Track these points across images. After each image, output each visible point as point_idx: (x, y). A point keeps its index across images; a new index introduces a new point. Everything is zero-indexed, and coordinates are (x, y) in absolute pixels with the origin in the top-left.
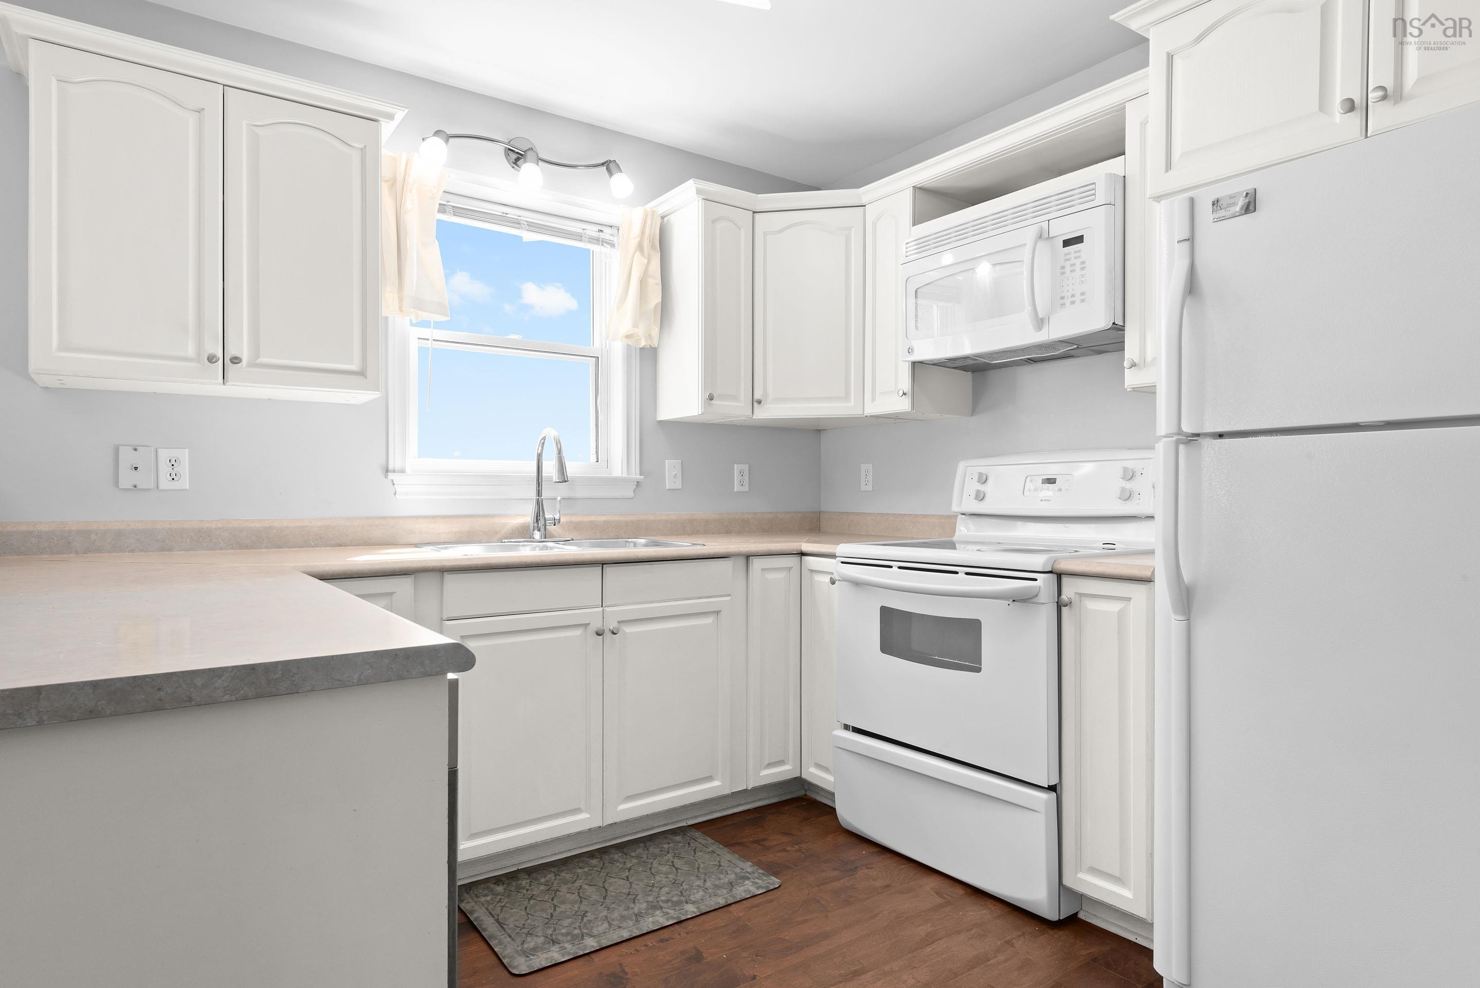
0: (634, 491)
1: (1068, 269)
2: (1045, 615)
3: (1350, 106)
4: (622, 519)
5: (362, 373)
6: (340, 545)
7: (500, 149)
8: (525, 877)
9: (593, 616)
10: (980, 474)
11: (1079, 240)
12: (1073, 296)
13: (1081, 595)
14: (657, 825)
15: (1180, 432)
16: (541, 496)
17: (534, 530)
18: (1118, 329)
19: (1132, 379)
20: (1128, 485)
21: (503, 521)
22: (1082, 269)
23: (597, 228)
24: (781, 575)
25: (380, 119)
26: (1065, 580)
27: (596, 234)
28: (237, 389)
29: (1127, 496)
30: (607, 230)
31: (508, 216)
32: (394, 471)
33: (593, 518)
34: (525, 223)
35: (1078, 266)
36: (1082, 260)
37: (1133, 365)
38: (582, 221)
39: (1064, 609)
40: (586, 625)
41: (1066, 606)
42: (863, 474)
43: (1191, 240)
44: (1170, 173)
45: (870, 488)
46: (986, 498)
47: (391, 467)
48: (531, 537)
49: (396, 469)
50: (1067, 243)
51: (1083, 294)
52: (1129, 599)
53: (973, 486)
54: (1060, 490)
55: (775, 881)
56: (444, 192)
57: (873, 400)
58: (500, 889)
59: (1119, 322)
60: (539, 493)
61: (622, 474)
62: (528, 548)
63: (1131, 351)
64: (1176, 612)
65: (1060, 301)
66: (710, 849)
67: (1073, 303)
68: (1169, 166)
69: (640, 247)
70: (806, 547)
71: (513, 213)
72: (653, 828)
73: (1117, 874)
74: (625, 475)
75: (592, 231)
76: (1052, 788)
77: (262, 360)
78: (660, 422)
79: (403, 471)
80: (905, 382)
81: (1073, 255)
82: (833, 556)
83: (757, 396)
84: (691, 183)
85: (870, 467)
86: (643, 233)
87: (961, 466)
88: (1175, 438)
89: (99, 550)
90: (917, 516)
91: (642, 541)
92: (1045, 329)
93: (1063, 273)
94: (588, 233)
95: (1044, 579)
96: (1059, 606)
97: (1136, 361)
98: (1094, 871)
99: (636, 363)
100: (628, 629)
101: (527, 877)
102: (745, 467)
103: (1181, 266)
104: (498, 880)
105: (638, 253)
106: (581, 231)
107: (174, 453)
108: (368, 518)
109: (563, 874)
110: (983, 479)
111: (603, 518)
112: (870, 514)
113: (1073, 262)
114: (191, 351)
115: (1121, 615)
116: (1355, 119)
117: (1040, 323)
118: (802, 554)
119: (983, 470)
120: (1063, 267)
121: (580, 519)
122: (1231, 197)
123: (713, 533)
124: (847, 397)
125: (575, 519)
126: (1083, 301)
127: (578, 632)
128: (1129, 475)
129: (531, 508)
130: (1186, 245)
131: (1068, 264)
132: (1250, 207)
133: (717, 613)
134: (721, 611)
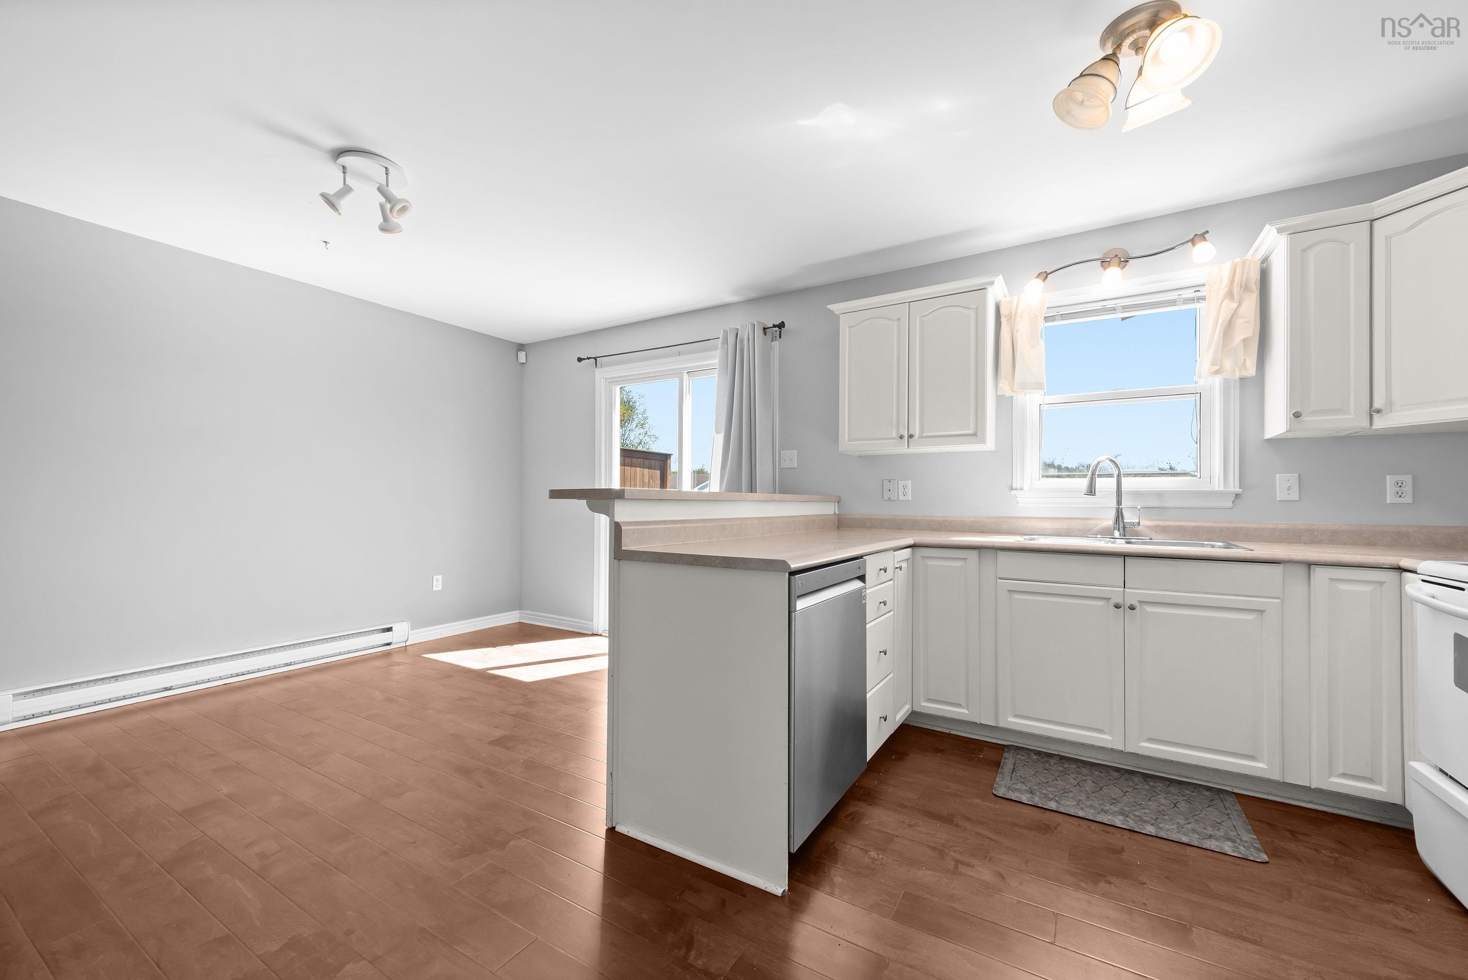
0: (1233, 502)
4: (1215, 525)
5: (975, 435)
6: (982, 532)
7: (1099, 262)
8: (1057, 759)
9: (1116, 593)
14: (1196, 778)
16: (1121, 505)
17: (1114, 530)
21: (1094, 522)
23: (1192, 290)
24: (1367, 588)
25: (986, 287)
27: (1191, 296)
28: (915, 449)
30: (1201, 289)
31: (1106, 307)
32: (1016, 489)
33: (1183, 523)
34: (1120, 308)
38: (1177, 289)
40: (1109, 599)
47: (1014, 487)
48: (1113, 534)
49: (1018, 488)
55: (1264, 857)
56: (1047, 308)
58: (1035, 757)
60: (1119, 502)
61: (1219, 488)
62: (1103, 542)
66: (1227, 812)
69: (1230, 295)
70: (1406, 562)
72: (1192, 778)
74: (1222, 488)
75: (1189, 294)
77: (925, 434)
78: (1269, 441)
79: (1022, 489)
83: (1377, 405)
84: (1268, 227)
86: (1232, 282)
89: (875, 527)
91: (1220, 544)
94: (1184, 296)
99: (1235, 392)
100: (1149, 609)
101: (1058, 760)
102: (1407, 478)
104: (1038, 753)
105: (1226, 300)
106: (1177, 297)
107: (904, 482)
108: (999, 517)
109: (1083, 769)
111: (1194, 524)
114: (894, 434)
118: (1402, 569)
121: (1168, 523)
123: (1345, 544)
125: (1162, 523)
127: (1101, 603)
129: (1112, 514)
133: (1262, 612)
134: (1265, 611)
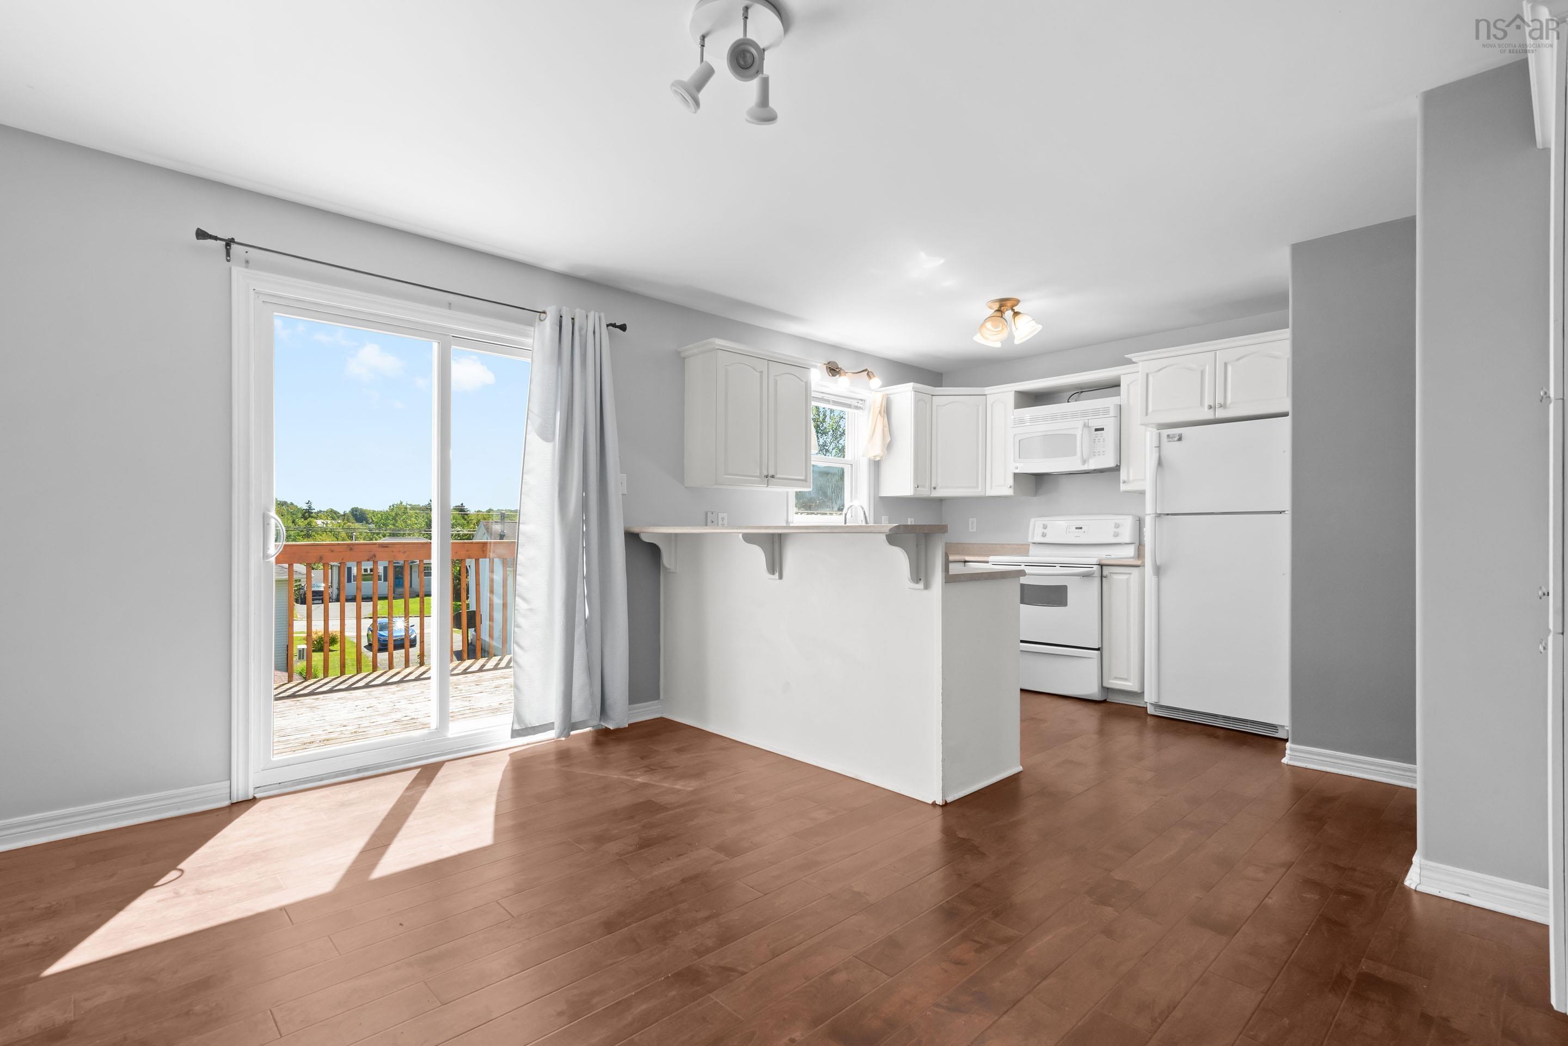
1: (1097, 441)
2: (1096, 582)
3: (1210, 407)
5: (805, 481)
10: (1044, 525)
11: (1102, 429)
12: (1099, 452)
13: (1111, 573)
15: (1156, 513)
18: (1117, 469)
19: (1123, 487)
20: (1117, 530)
22: (1104, 441)
23: (856, 401)
25: (810, 367)
26: (1104, 567)
27: (856, 404)
29: (1116, 535)
30: (860, 402)
35: (1101, 440)
36: (1103, 437)
37: (1124, 482)
39: (1104, 579)
41: (1105, 577)
42: (970, 523)
43: (1159, 447)
44: (1147, 417)
45: (974, 530)
46: (1047, 537)
47: (789, 521)
49: (791, 521)
50: (1096, 430)
51: (1104, 452)
52: (1131, 574)
53: (1039, 530)
54: (1084, 532)
57: (991, 488)
59: (1119, 464)
63: (1123, 474)
64: (1154, 575)
65: (1093, 454)
67: (1099, 455)
68: (1147, 414)
69: (880, 412)
70: (967, 558)
71: (826, 397)
73: (1125, 677)
75: (854, 402)
76: (1098, 649)
77: (777, 476)
78: (881, 497)
80: (1010, 481)
81: (1099, 435)
82: (988, 562)
83: (933, 486)
84: (912, 384)
85: (975, 520)
86: (878, 404)
87: (1033, 520)
88: (1154, 515)
90: (1004, 544)
92: (1086, 465)
93: (1095, 442)
94: (853, 404)
95: (1097, 568)
96: (1102, 577)
97: (1126, 480)
98: (1116, 678)
102: (913, 519)
103: (1155, 456)
105: (879, 415)
106: (850, 403)
107: (722, 515)
110: (1045, 527)
112: (976, 544)
113: (1099, 438)
115: (1128, 580)
116: (1212, 411)
117: (1084, 462)
118: (965, 562)
119: (1045, 523)
120: (1095, 440)
122: (1174, 435)
124: (977, 487)
126: (1104, 455)
128: (1117, 526)
130: (1157, 449)
131: (1097, 439)
132: (1180, 439)
